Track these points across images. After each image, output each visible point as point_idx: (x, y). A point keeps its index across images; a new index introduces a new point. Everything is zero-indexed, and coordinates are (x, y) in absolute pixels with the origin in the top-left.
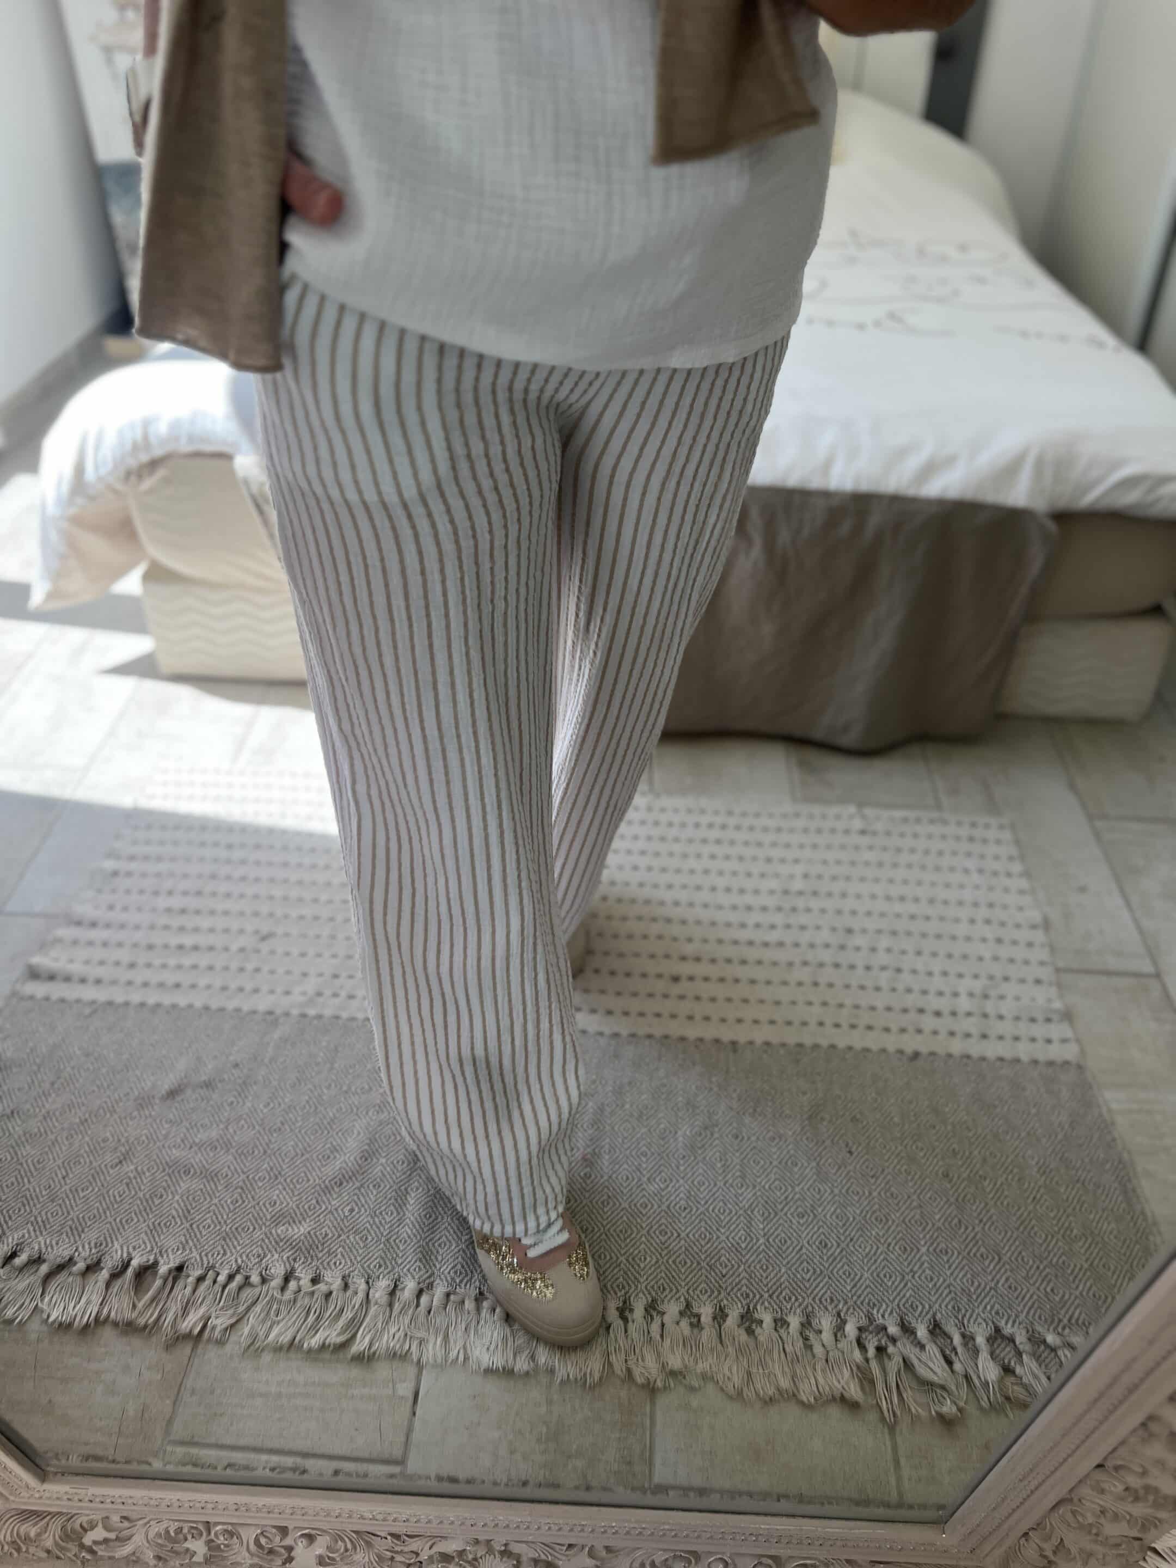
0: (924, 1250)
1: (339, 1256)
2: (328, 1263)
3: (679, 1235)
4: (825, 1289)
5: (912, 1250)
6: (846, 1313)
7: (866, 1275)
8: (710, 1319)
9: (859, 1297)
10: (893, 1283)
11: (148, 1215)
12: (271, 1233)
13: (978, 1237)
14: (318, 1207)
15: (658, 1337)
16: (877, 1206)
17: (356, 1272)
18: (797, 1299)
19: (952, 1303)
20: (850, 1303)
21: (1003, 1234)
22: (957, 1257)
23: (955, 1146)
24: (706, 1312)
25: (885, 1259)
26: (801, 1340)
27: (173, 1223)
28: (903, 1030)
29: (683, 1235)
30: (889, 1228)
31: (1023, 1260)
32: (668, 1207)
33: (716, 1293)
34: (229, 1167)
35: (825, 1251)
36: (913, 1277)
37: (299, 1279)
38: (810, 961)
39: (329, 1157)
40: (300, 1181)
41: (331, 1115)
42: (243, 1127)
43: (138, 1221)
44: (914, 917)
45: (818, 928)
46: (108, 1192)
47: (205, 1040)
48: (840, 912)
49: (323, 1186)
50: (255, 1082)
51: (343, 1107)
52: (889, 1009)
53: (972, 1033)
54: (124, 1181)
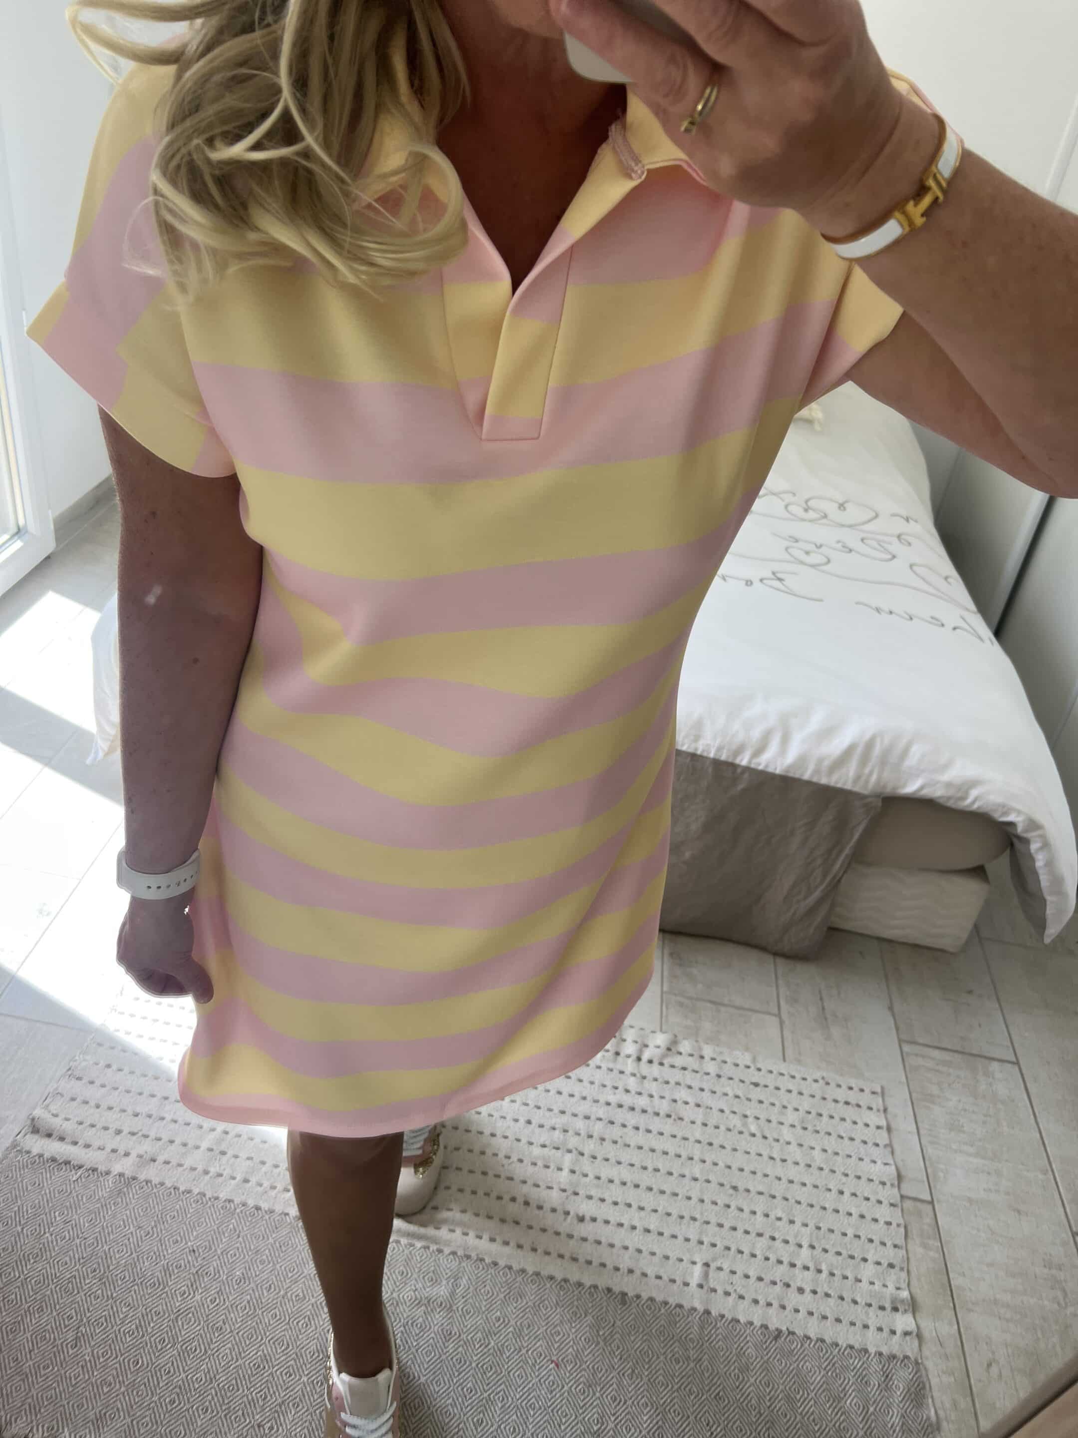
28: (769, 1304)
38: (698, 1216)
39: (259, 1366)
40: (231, 1388)
41: (267, 1320)
42: (190, 1321)
43: (88, 1407)
44: (791, 1182)
45: (708, 1181)
46: (65, 1373)
47: (169, 1222)
48: (729, 1167)
49: (250, 1397)
50: (207, 1273)
51: (278, 1313)
52: (760, 1279)
53: (829, 1315)
54: (80, 1364)
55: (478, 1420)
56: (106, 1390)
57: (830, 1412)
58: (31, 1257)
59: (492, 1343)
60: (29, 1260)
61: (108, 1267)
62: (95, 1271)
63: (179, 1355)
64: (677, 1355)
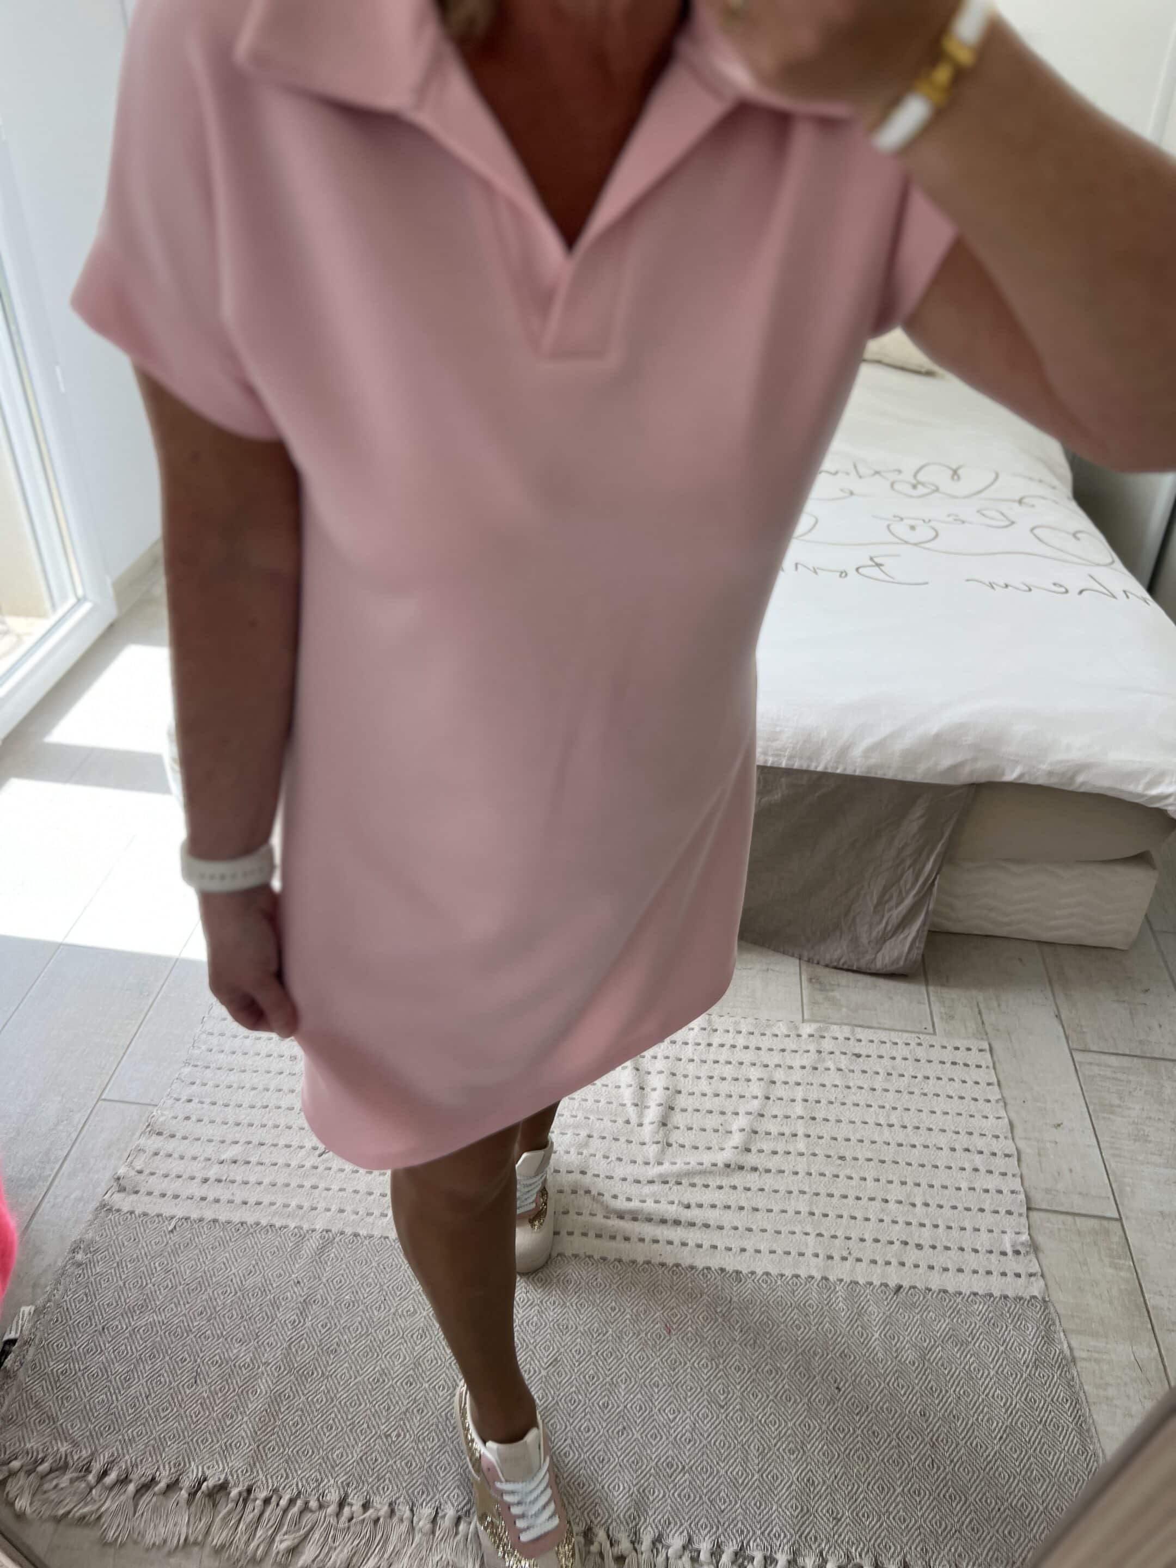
0: (899, 1490)
1: (387, 1481)
2: (377, 1488)
3: (684, 1467)
4: (810, 1527)
5: (889, 1489)
6: (828, 1552)
7: (847, 1513)
8: (708, 1555)
9: (840, 1535)
11: (220, 1435)
12: (327, 1457)
13: (948, 1478)
14: (368, 1431)
16: (860, 1444)
17: (402, 1499)
19: (921, 1545)
20: (832, 1541)
22: (928, 1499)
24: (705, 1547)
25: (864, 1498)
27: (243, 1444)
28: (888, 1263)
29: (687, 1468)
30: (870, 1467)
32: (676, 1439)
33: (714, 1529)
34: (291, 1388)
35: (812, 1489)
37: (351, 1505)
38: (806, 1189)
39: (378, 1381)
40: (353, 1404)
41: (380, 1337)
42: (304, 1347)
43: (212, 1441)
44: (900, 1145)
45: (814, 1155)
46: (185, 1412)
47: (270, 1258)
48: (835, 1139)
49: (373, 1410)
50: (314, 1301)
51: (391, 1330)
52: (877, 1241)
53: (949, 1266)
54: (199, 1402)
55: (603, 1404)
56: (228, 1423)
57: (958, 1356)
58: (136, 1308)
59: (610, 1331)
60: (135, 1311)
61: (215, 1308)
62: (202, 1313)
63: (297, 1379)
64: (797, 1322)
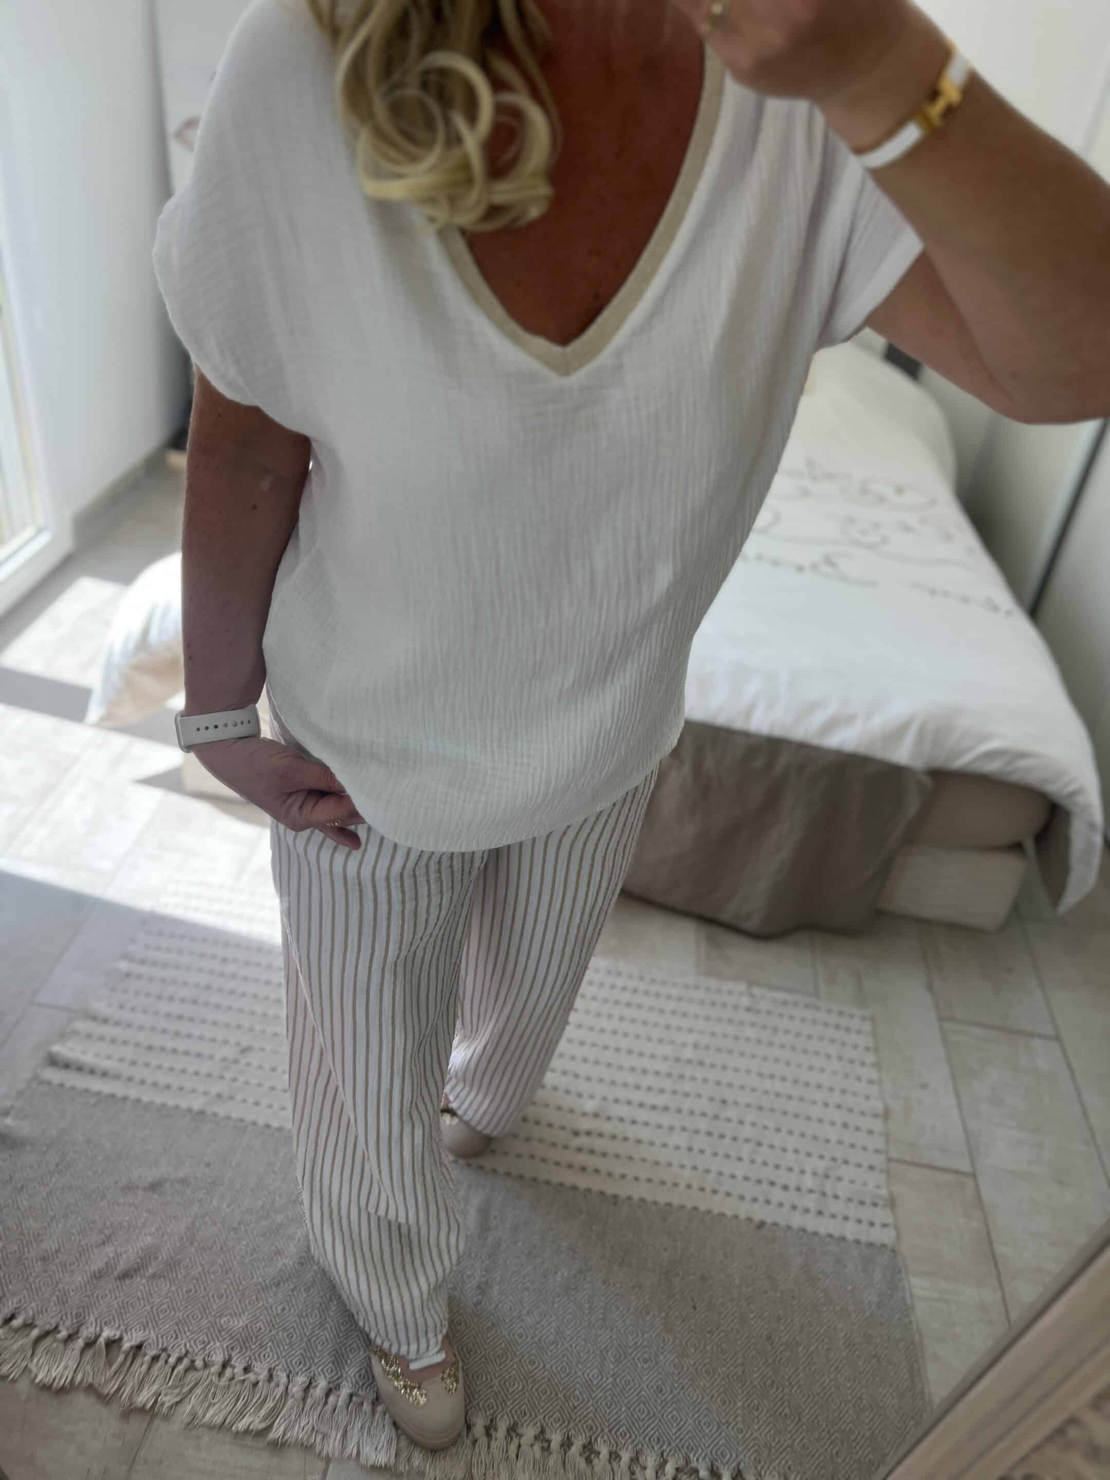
0: (740, 1404)
1: (268, 1350)
3: (544, 1366)
4: (654, 1430)
5: (730, 1402)
6: (668, 1454)
7: (689, 1421)
8: (558, 1446)
9: (682, 1439)
10: (711, 1431)
11: (119, 1292)
12: (216, 1323)
13: (785, 1398)
14: (256, 1303)
15: (514, 1456)
16: (708, 1360)
17: (280, 1366)
18: (631, 1436)
19: (755, 1455)
20: (673, 1445)
21: (806, 1397)
22: (765, 1415)
23: (780, 1312)
24: (556, 1439)
25: (707, 1409)
26: (629, 1473)
27: (138, 1304)
28: (755, 1200)
29: (548, 1366)
30: (715, 1381)
31: (818, 1422)
32: (540, 1340)
33: (566, 1423)
34: (190, 1259)
35: (660, 1395)
36: (727, 1427)
37: (234, 1367)
38: (688, 1127)
45: (699, 1096)
48: (719, 1083)
52: (746, 1179)
53: (811, 1209)
